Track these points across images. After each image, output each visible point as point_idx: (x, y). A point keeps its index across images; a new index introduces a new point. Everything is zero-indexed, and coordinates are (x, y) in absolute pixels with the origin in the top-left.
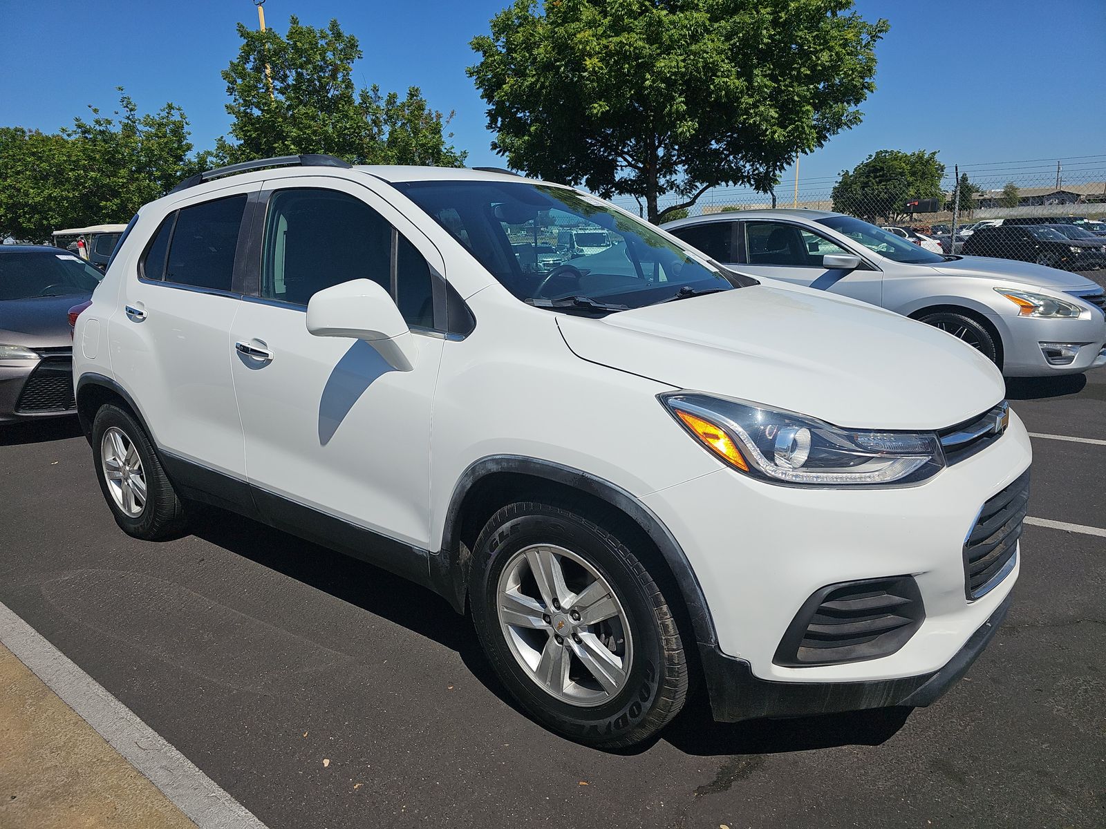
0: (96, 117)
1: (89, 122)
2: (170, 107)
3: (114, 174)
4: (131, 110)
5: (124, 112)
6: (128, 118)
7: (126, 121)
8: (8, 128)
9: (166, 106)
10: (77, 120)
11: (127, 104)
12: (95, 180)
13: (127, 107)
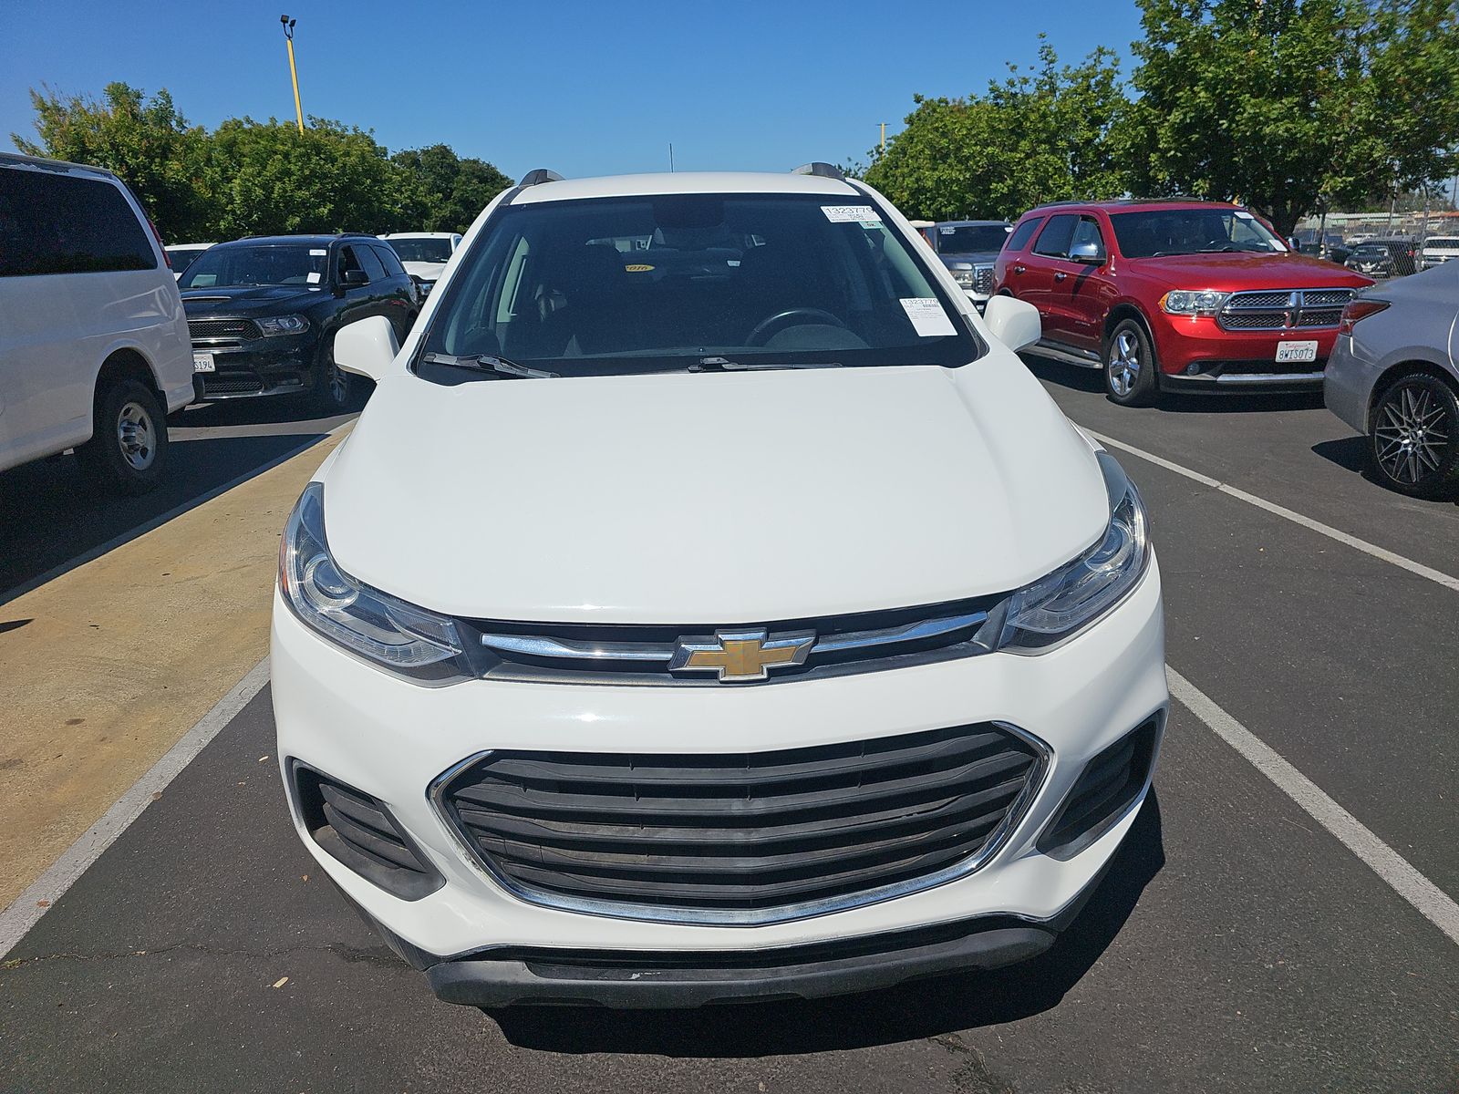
0: (1012, 76)
1: (1002, 85)
2: (1101, 51)
3: (1014, 149)
4: (1052, 62)
5: (1042, 66)
6: (1044, 74)
7: (1041, 78)
8: (932, 100)
9: (1095, 50)
10: (991, 83)
11: (1048, 56)
12: (991, 157)
13: (1046, 59)
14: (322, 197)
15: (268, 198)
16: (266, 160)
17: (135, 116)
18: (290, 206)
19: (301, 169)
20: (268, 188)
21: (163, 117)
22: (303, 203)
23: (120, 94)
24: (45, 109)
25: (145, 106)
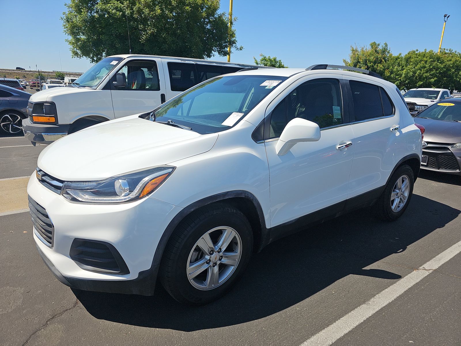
14: (433, 76)
15: (413, 76)
16: (418, 63)
17: (376, 51)
18: (421, 78)
19: (430, 66)
20: (414, 73)
21: (384, 51)
22: (426, 77)
23: (374, 45)
24: (353, 50)
25: (380, 48)
